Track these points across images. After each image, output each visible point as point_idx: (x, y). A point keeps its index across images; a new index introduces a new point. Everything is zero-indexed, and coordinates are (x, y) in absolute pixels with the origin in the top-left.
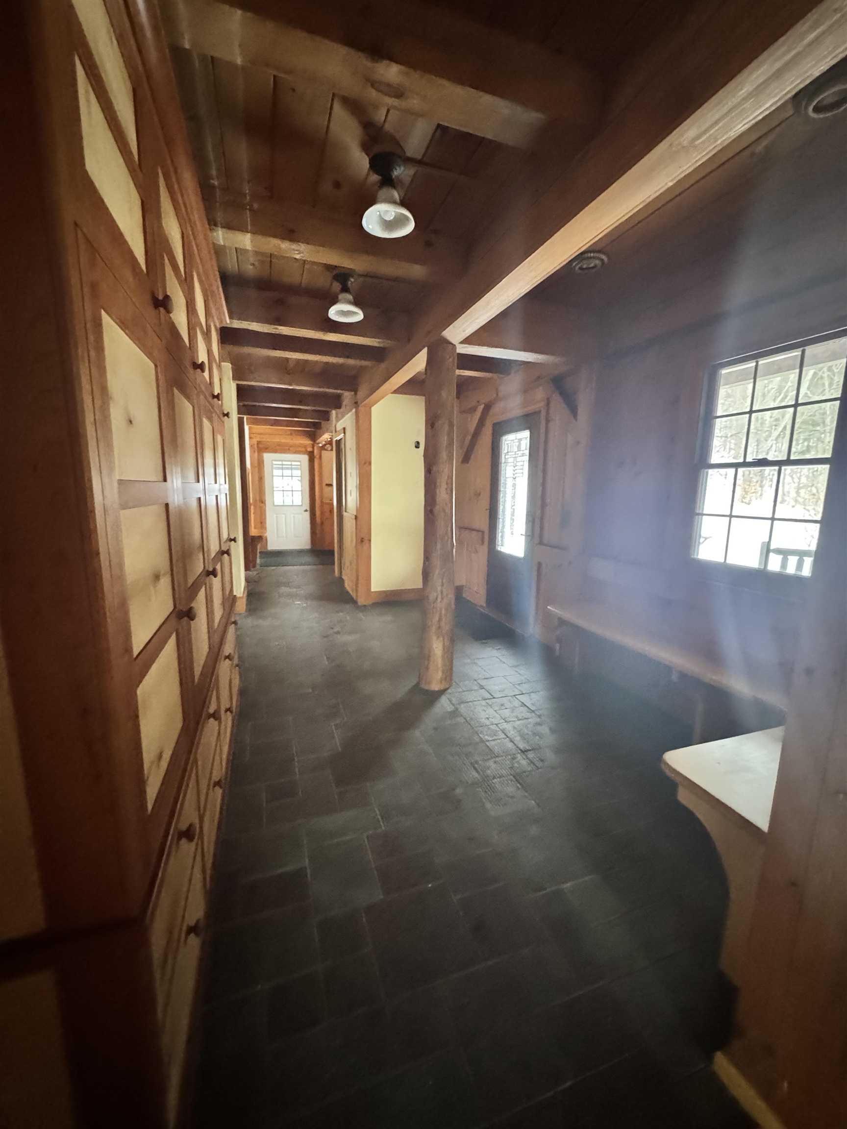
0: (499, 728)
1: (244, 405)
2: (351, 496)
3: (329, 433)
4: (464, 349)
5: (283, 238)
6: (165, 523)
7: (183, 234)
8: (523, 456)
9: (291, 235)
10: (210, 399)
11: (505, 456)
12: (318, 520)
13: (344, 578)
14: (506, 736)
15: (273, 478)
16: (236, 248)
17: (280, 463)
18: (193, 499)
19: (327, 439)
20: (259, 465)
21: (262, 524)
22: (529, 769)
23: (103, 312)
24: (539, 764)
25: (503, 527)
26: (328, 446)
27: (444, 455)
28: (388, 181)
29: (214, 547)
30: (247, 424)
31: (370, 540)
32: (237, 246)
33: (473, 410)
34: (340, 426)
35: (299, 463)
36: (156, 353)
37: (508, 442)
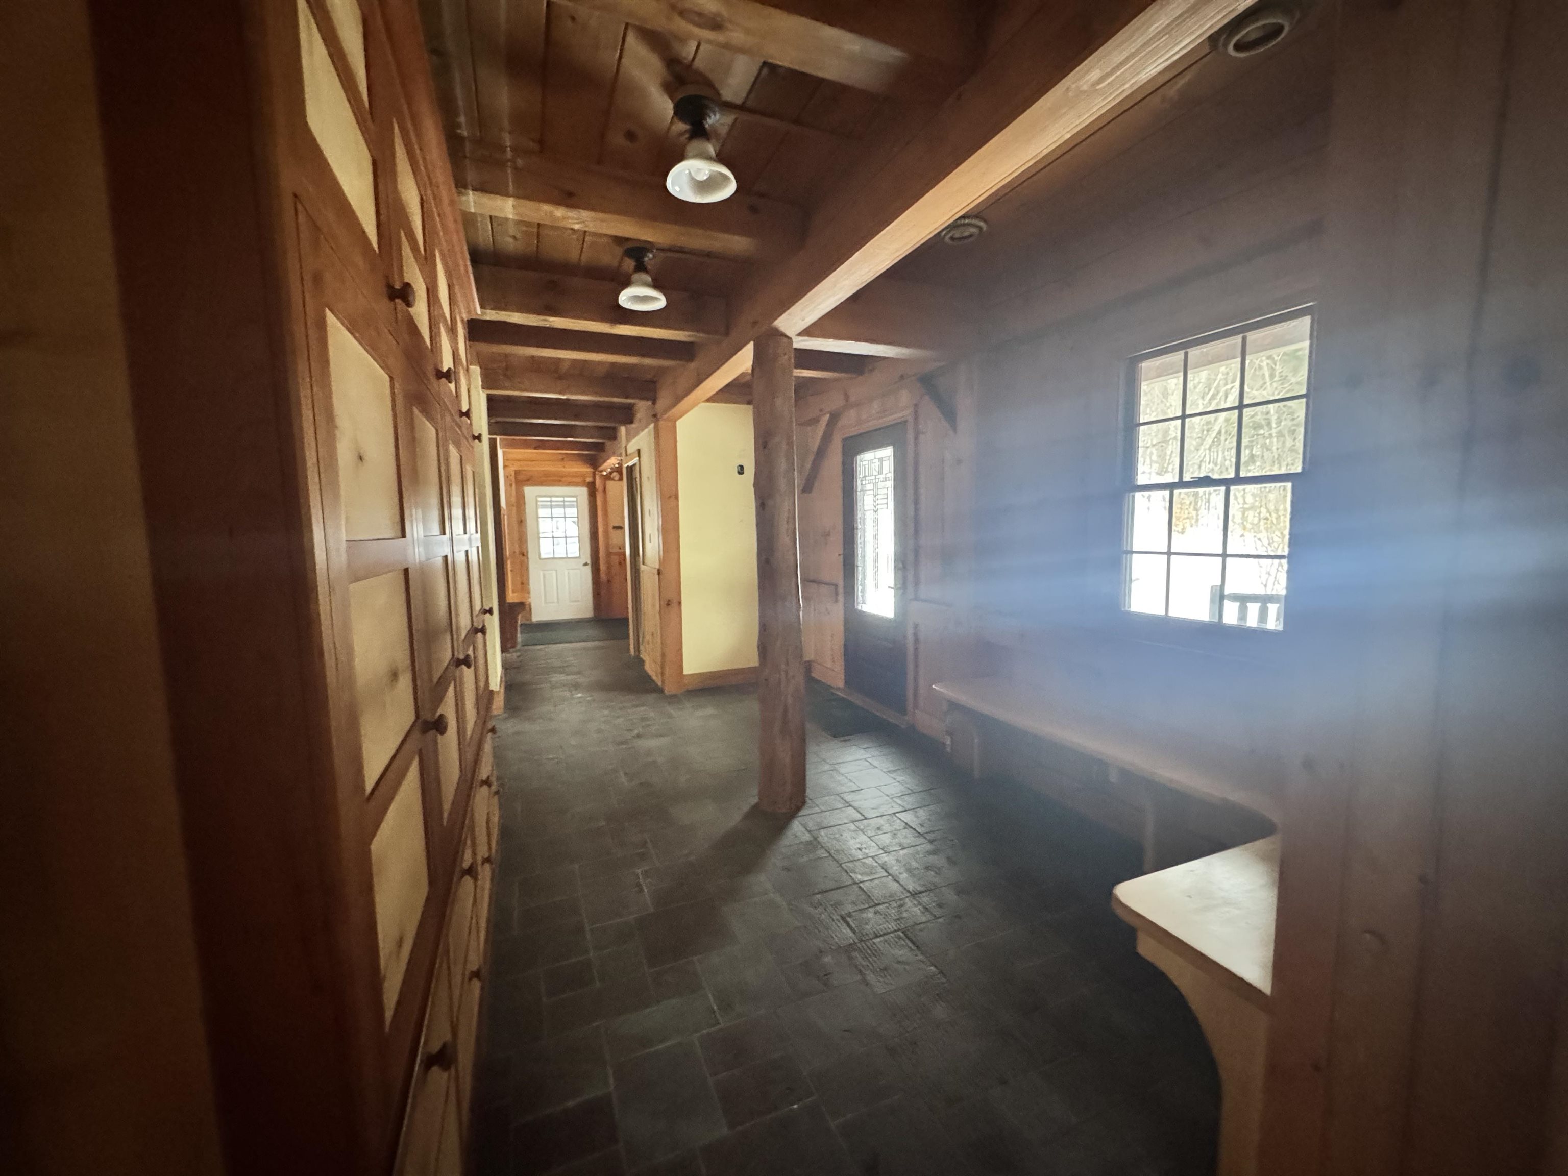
0: (876, 862)
1: (497, 423)
2: (650, 542)
3: (617, 456)
4: (804, 343)
5: (558, 203)
6: (403, 596)
7: (422, 199)
8: (886, 481)
9: (569, 199)
10: (457, 418)
11: (861, 481)
12: (603, 577)
13: (644, 658)
14: (888, 873)
15: (538, 521)
16: (491, 217)
17: (549, 499)
18: (437, 559)
19: (614, 465)
20: (519, 503)
21: (524, 585)
22: (924, 919)
23: (328, 313)
24: (937, 912)
25: (864, 578)
26: (615, 474)
27: (782, 484)
28: (699, 132)
29: (464, 622)
30: (501, 448)
31: (680, 603)
32: (493, 214)
33: (815, 421)
34: (632, 447)
35: (574, 499)
36: (391, 361)
37: (864, 463)
